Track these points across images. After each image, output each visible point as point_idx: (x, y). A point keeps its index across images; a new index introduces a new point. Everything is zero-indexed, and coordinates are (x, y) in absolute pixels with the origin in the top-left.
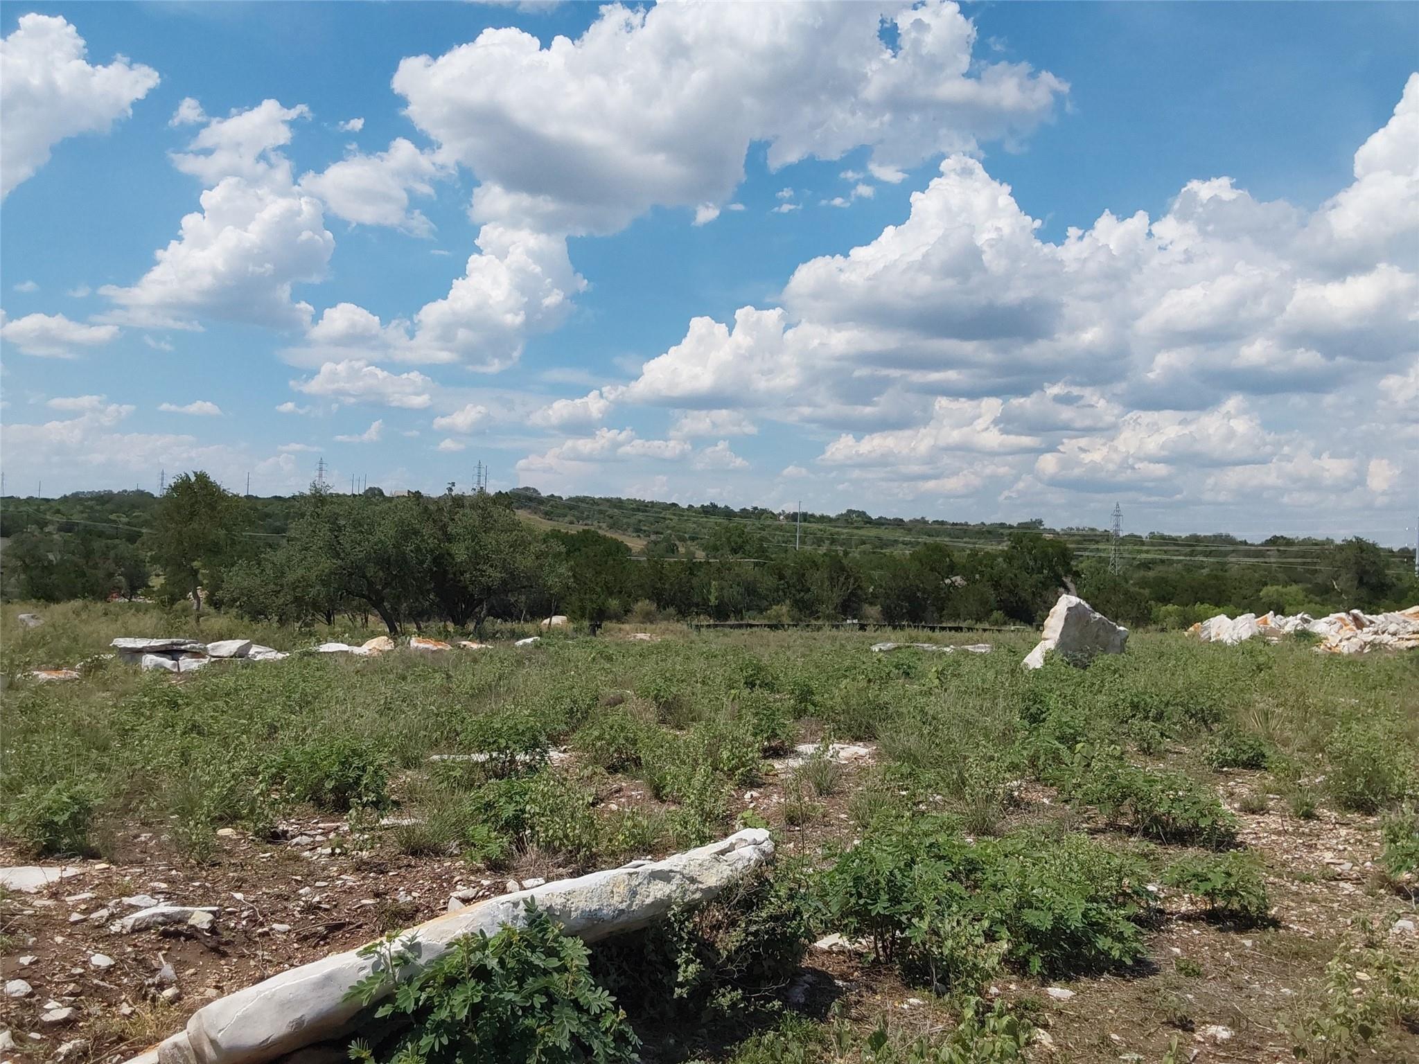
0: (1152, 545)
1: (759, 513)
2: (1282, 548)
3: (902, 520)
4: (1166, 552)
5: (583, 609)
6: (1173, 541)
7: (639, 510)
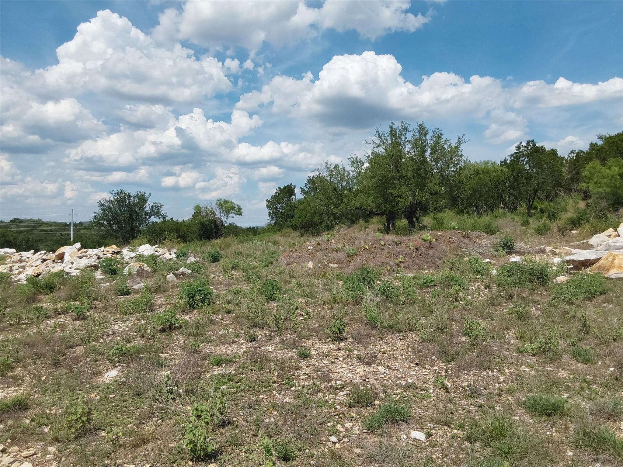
2: (18, 224)
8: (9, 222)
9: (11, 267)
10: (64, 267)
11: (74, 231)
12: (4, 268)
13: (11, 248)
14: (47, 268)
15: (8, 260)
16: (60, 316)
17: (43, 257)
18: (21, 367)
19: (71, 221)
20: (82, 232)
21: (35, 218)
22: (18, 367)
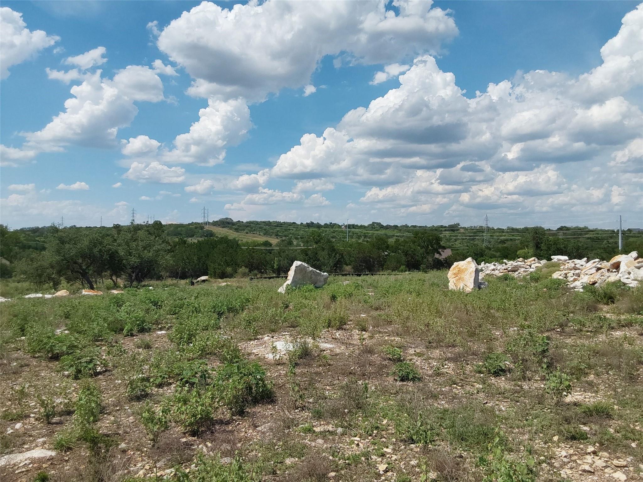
0: (507, 232)
1: (332, 225)
2: (565, 232)
3: (397, 226)
4: (513, 235)
5: (215, 272)
6: (517, 230)
7: (278, 226)
8: (556, 231)
9: (566, 274)
10: (620, 277)
11: (622, 239)
12: (559, 275)
13: (562, 255)
14: (602, 277)
15: (562, 267)
16: (624, 329)
17: (598, 266)
18: (594, 375)
19: (619, 228)
20: (631, 240)
21: (582, 226)
22: (590, 373)
